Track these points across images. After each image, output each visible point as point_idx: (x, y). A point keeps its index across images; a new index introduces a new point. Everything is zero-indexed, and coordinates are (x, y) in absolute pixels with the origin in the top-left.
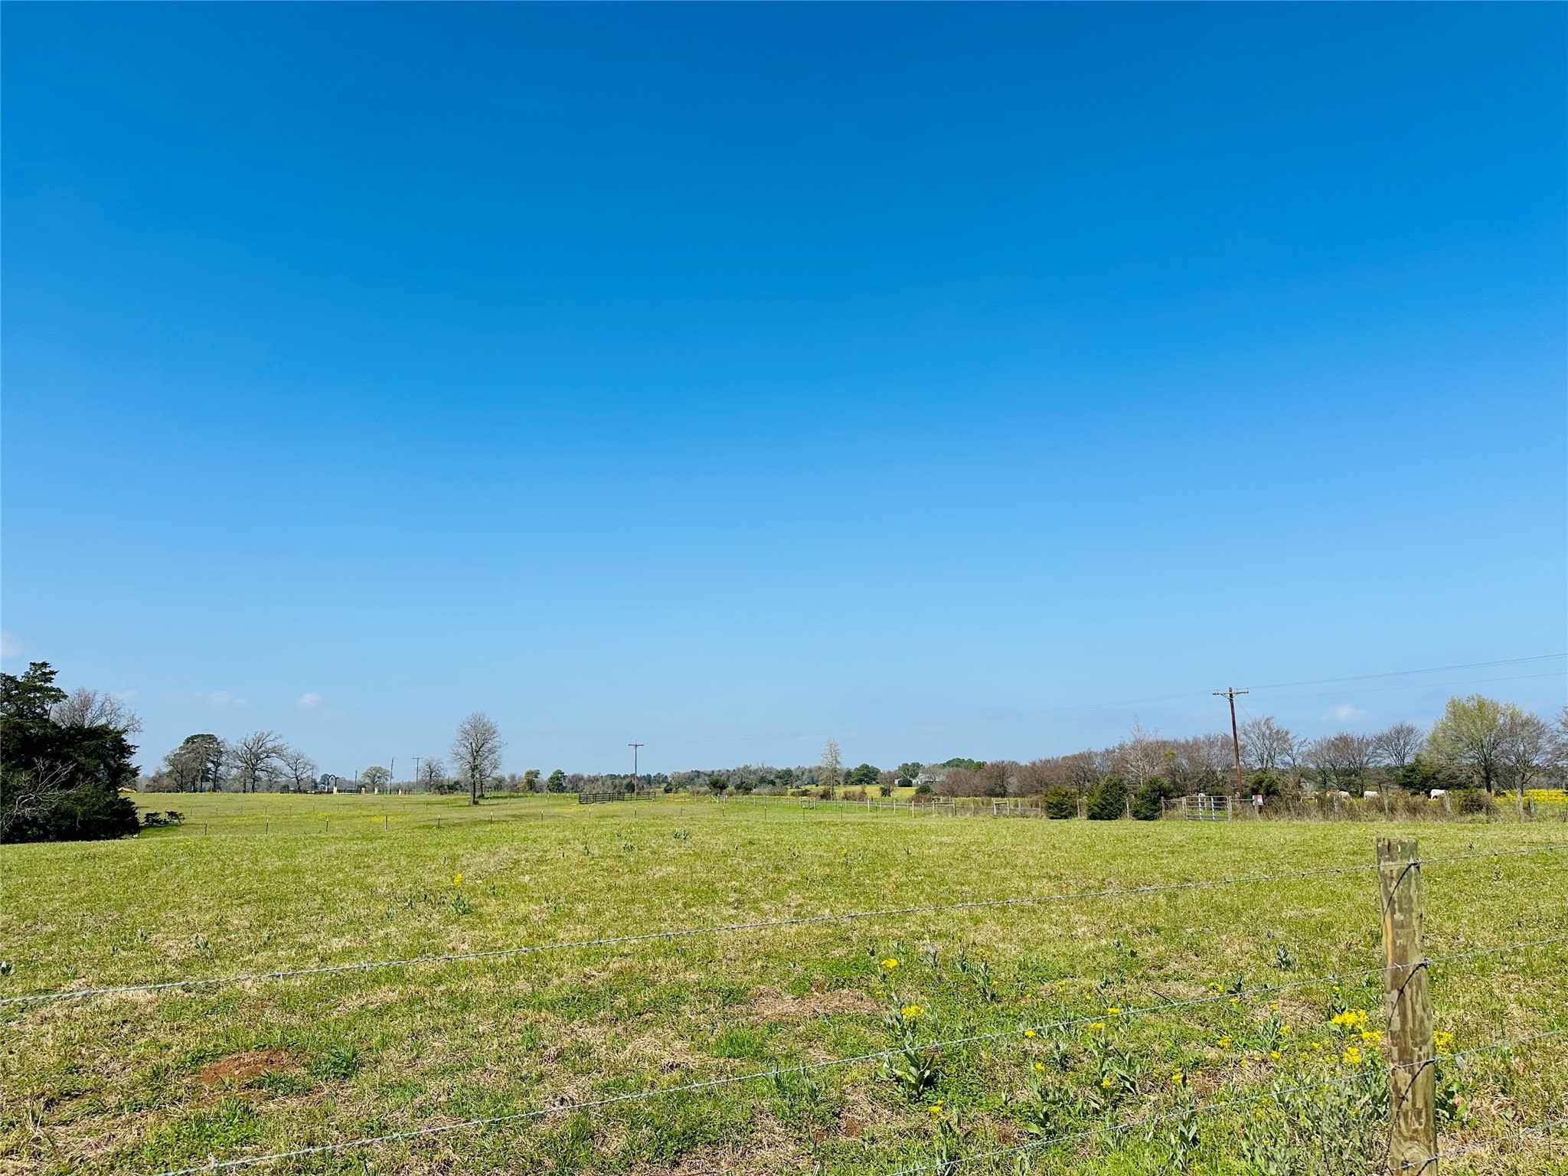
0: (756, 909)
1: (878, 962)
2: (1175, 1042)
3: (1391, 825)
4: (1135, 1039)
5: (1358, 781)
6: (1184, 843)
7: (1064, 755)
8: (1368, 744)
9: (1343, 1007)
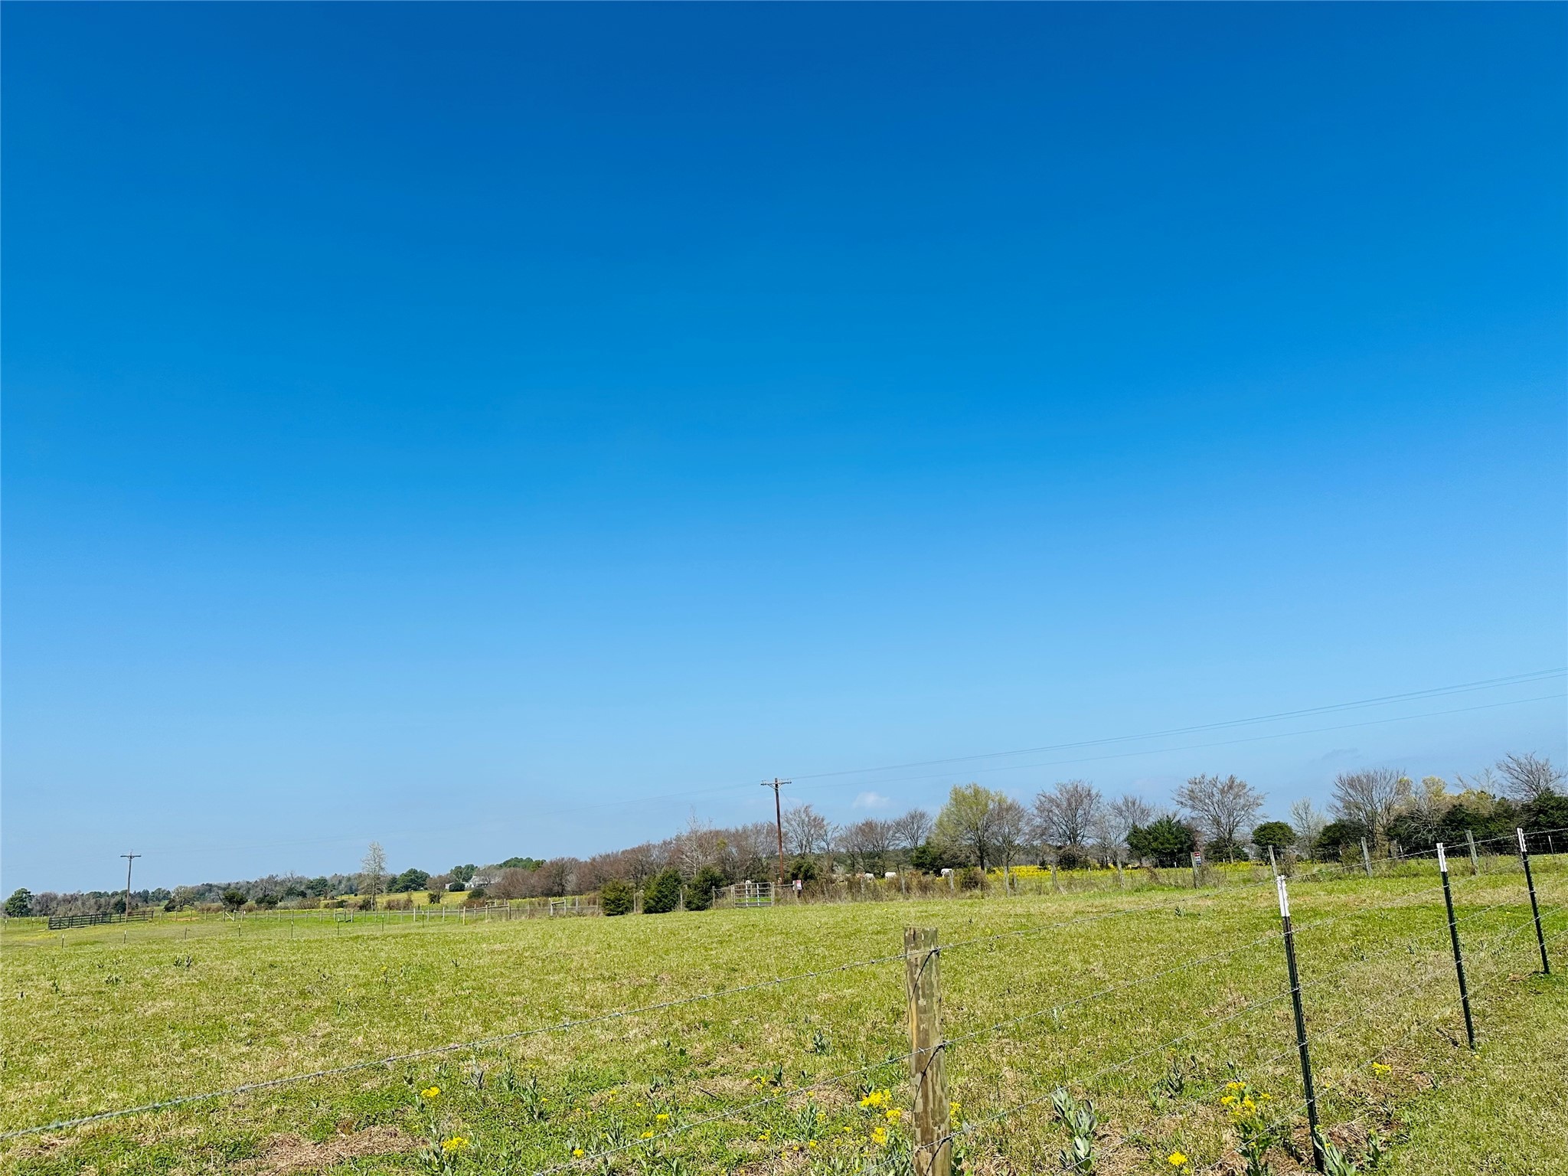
0: (272, 1044)
1: (416, 1091)
2: (721, 1140)
3: (907, 903)
4: (682, 1142)
5: (881, 863)
6: (731, 932)
7: (624, 849)
8: (889, 828)
9: (870, 1086)
